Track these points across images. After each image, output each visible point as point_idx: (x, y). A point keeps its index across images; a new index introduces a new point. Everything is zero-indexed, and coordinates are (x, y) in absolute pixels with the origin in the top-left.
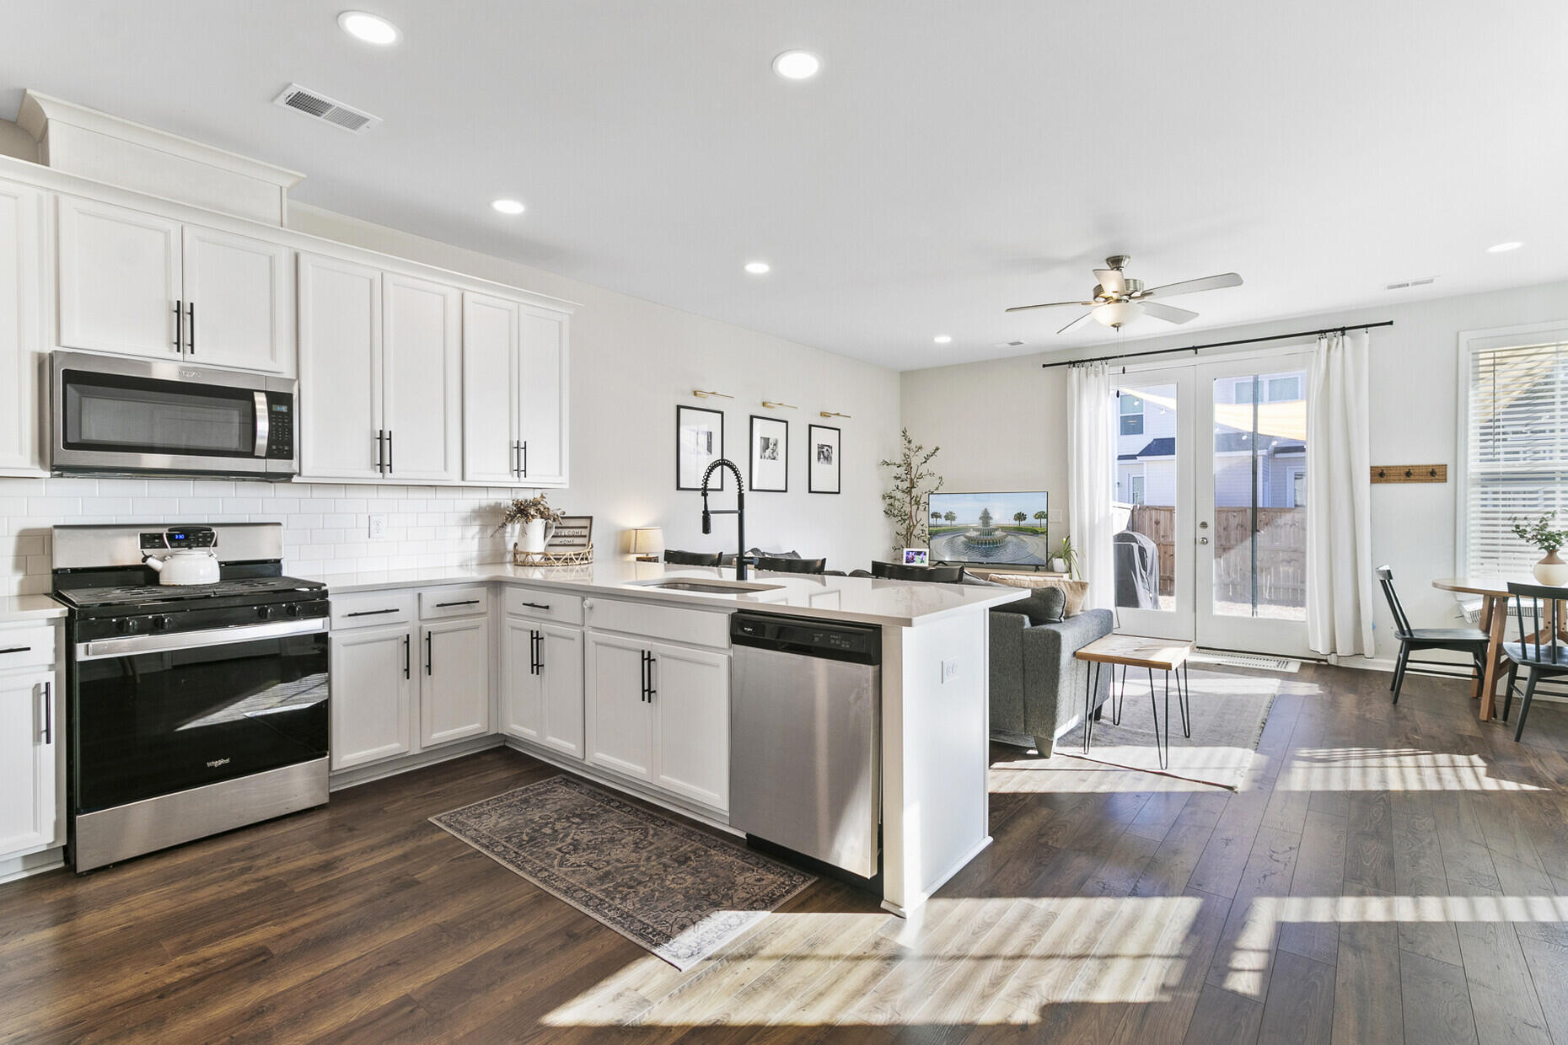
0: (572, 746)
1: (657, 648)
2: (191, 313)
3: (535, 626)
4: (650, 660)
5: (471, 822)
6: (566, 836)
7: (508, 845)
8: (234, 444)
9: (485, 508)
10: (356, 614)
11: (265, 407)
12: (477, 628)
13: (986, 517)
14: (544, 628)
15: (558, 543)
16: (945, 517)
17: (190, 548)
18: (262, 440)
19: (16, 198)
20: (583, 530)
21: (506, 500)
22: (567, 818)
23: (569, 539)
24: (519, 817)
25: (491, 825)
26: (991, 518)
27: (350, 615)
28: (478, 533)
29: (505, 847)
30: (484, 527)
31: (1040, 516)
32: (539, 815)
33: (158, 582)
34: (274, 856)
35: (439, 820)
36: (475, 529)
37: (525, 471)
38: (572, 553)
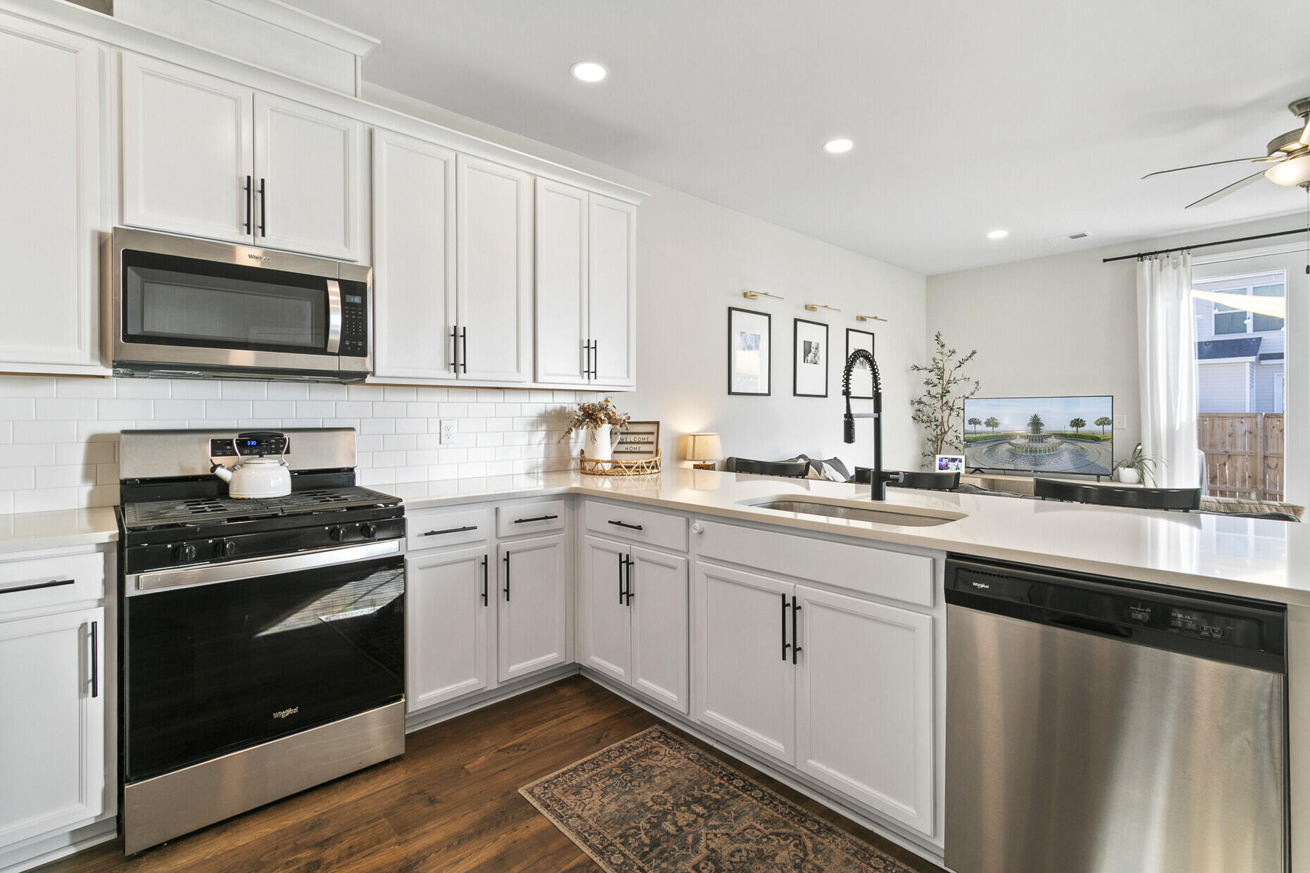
0: (674, 697)
1: (804, 593)
2: (262, 192)
3: (624, 548)
4: (795, 608)
5: (570, 800)
6: (697, 840)
7: (627, 852)
8: (306, 339)
9: (551, 412)
10: (433, 533)
11: (338, 298)
12: (554, 546)
13: (1036, 423)
14: (636, 551)
15: (624, 450)
16: (985, 423)
17: (261, 456)
18: (335, 336)
19: (76, 52)
20: (649, 436)
21: (571, 403)
22: (687, 804)
23: (635, 446)
24: (628, 797)
25: (596, 809)
26: (1042, 424)
27: (426, 534)
28: (545, 437)
29: (624, 856)
30: (549, 433)
31: (1103, 422)
32: (650, 795)
33: (229, 494)
34: (346, 844)
35: (531, 792)
36: (541, 435)
37: (595, 372)
38: (644, 461)
